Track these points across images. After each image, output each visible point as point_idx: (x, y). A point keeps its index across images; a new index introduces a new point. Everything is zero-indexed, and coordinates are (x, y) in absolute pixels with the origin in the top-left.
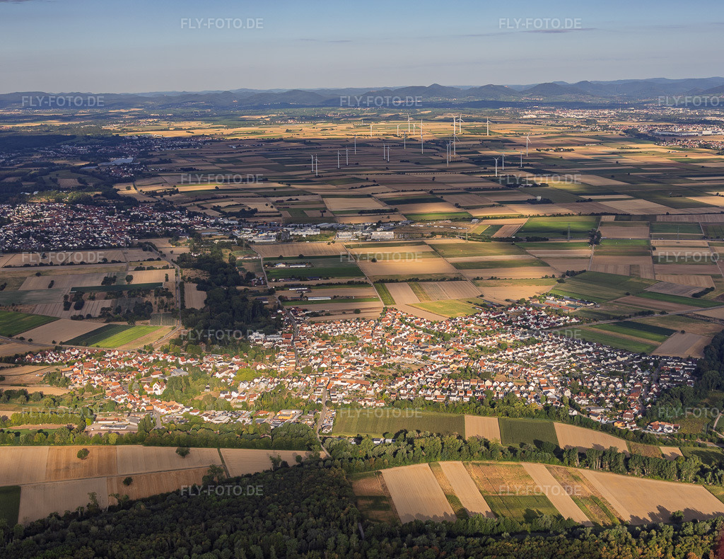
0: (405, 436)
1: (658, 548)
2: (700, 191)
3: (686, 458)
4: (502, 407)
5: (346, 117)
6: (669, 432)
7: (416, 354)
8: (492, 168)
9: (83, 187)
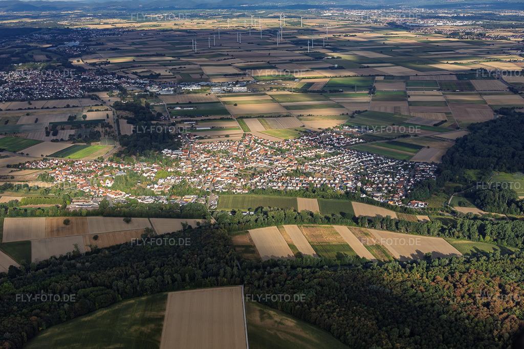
0: (262, 210)
1: (418, 273)
2: (436, 61)
3: (433, 222)
4: (319, 193)
5: (211, 15)
6: (422, 207)
7: (265, 161)
8: (306, 47)
9: (50, 61)
